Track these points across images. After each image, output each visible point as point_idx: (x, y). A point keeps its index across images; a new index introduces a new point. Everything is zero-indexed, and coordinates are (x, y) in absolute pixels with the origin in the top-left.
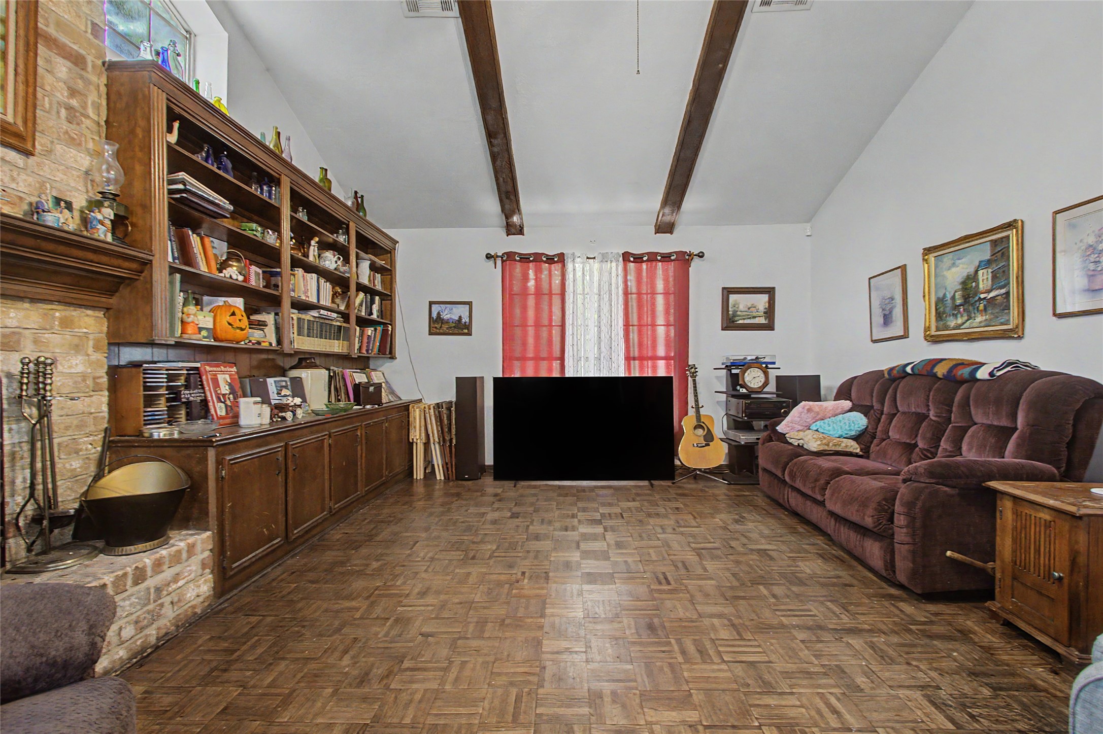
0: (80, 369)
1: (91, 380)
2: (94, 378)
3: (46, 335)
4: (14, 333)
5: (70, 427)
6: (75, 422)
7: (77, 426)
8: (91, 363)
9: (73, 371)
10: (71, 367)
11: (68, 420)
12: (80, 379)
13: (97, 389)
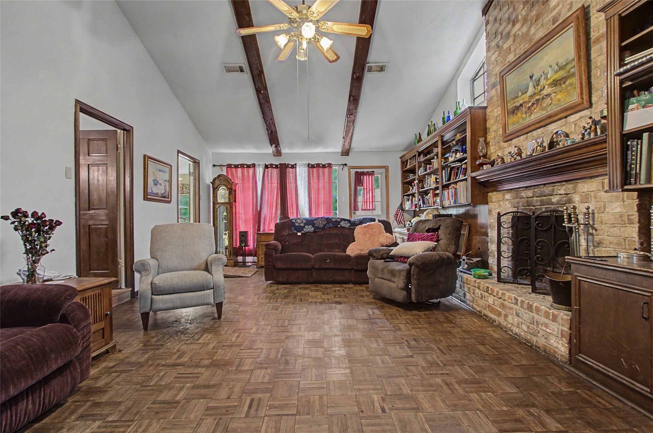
0: (619, 210)
1: (626, 217)
2: (628, 215)
3: (600, 193)
4: (586, 194)
5: (612, 243)
6: (615, 241)
7: (616, 243)
8: (625, 206)
9: (614, 211)
10: (613, 209)
11: (611, 239)
12: (617, 216)
13: (631, 222)
